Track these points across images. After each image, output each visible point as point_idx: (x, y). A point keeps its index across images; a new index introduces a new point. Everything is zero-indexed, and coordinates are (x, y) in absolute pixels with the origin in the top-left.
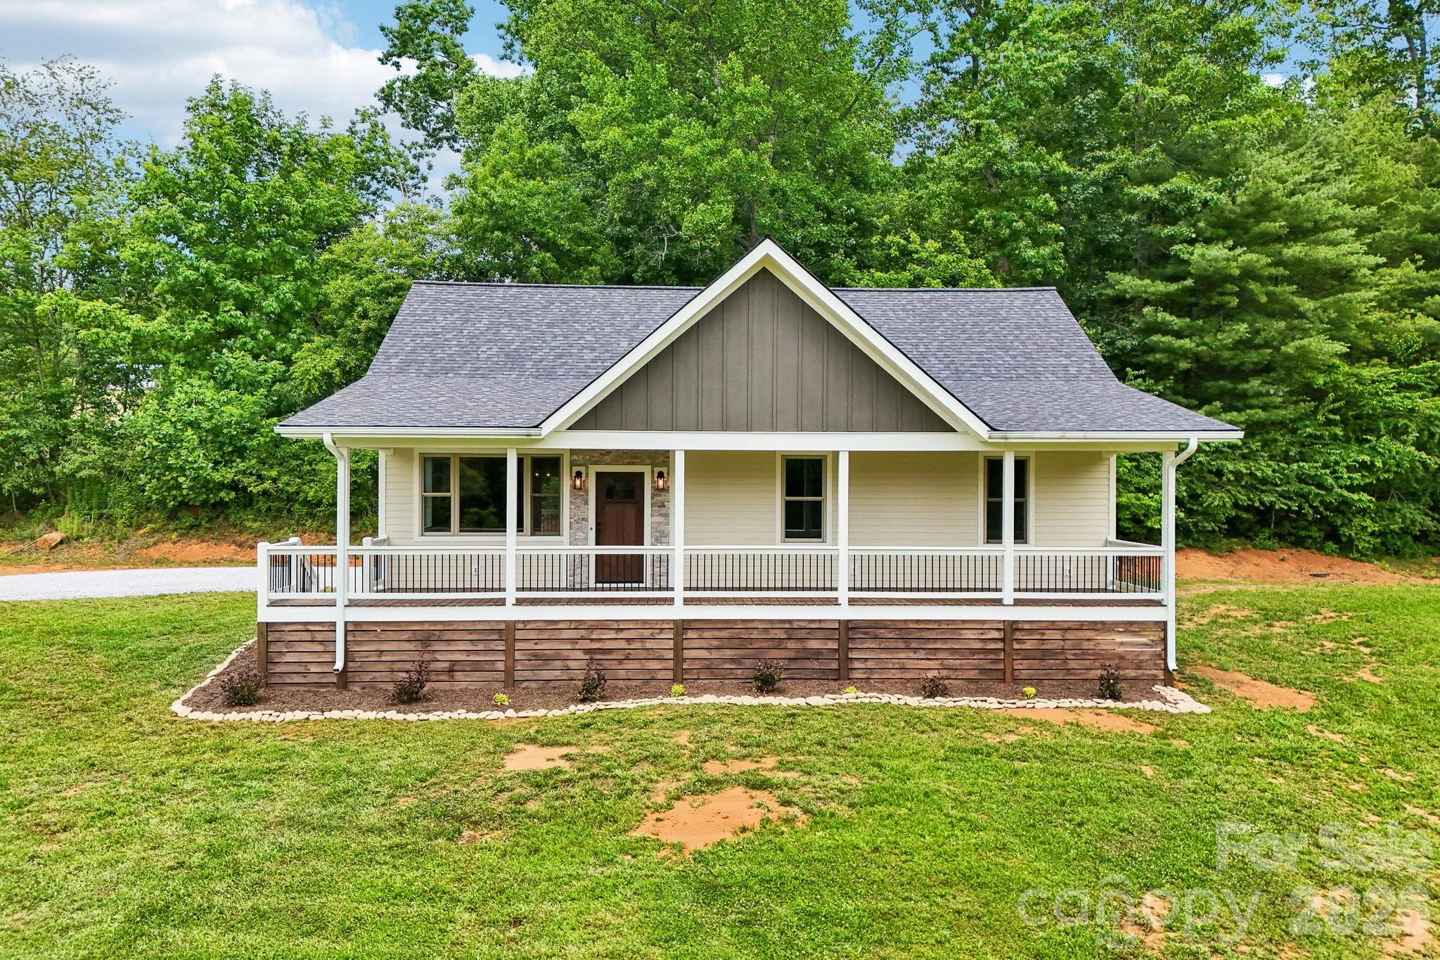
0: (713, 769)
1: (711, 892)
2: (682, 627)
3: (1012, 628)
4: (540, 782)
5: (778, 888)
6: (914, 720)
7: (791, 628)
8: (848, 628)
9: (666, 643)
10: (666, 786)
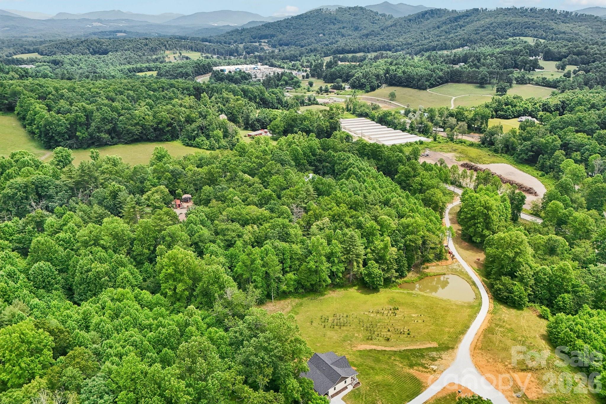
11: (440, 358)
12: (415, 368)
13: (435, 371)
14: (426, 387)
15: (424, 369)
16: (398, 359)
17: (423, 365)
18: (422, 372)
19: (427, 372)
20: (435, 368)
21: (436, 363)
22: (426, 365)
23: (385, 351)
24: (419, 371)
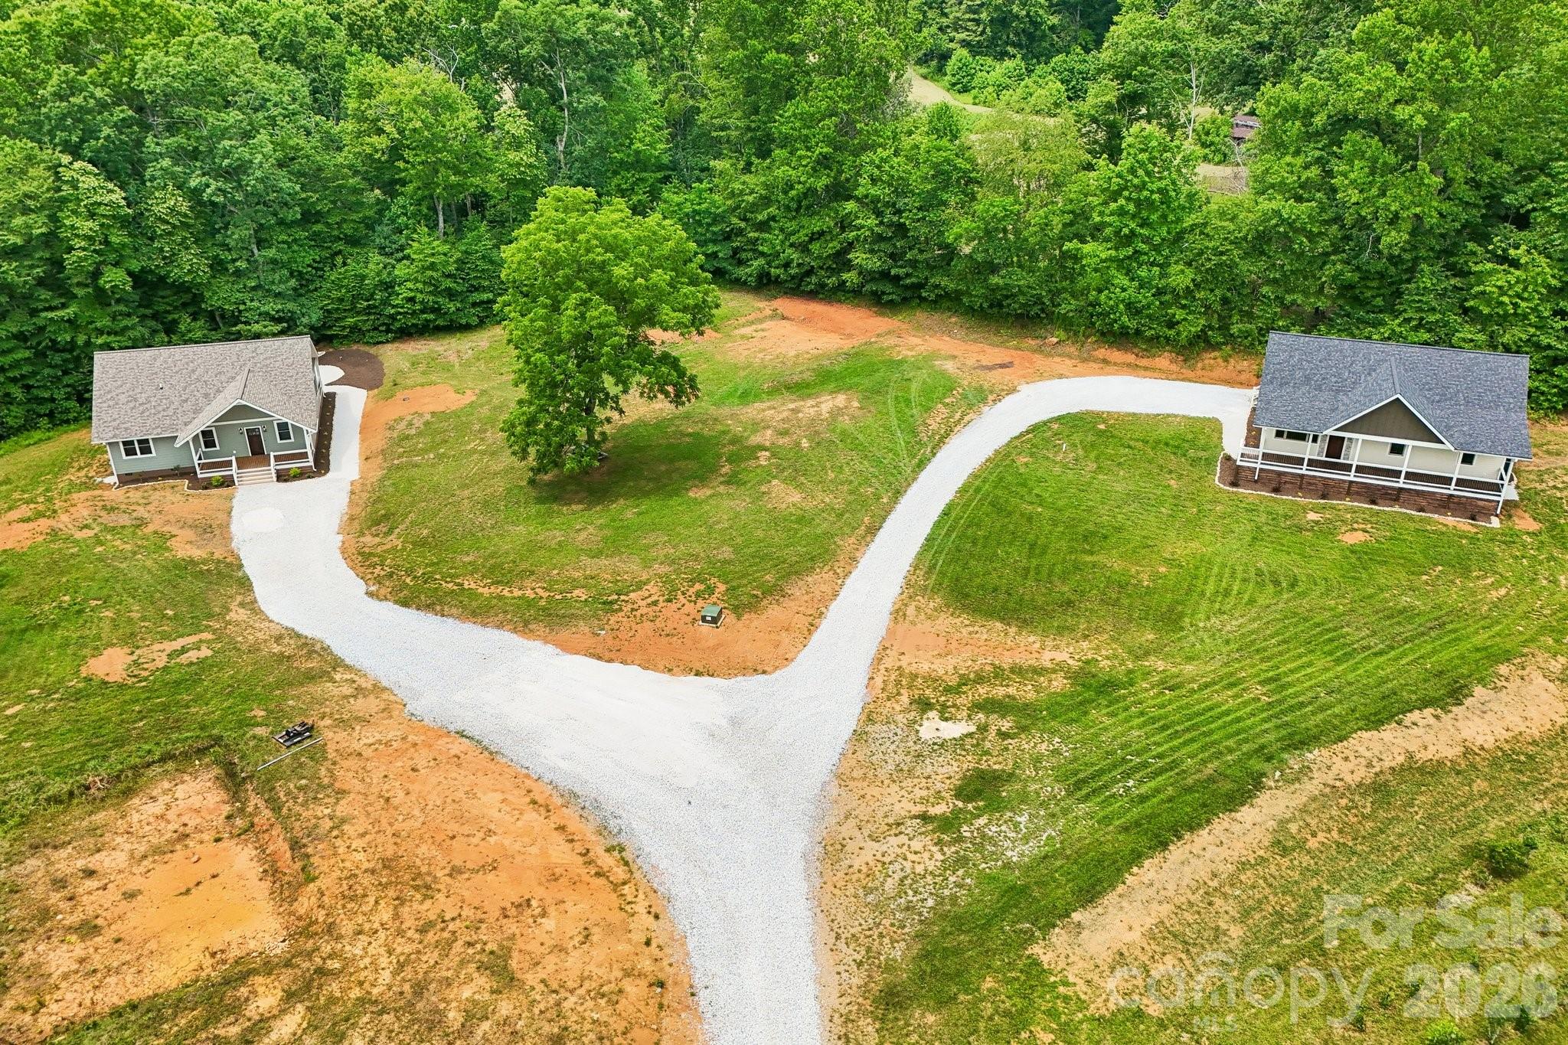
0: (1356, 526)
1: (1352, 552)
2: (1351, 482)
3: (1451, 496)
4: (1317, 523)
5: (1366, 553)
6: (1411, 518)
7: (1384, 487)
8: (1401, 489)
9: (1346, 485)
10: (1344, 529)
11: (947, 824)
12: (1059, 683)
13: (925, 705)
14: (912, 589)
15: (1000, 692)
16: (1226, 699)
17: (1027, 716)
18: (998, 674)
19: (964, 681)
20: (932, 728)
21: (949, 770)
22: (1006, 725)
23: (1375, 721)
24: (1017, 670)
